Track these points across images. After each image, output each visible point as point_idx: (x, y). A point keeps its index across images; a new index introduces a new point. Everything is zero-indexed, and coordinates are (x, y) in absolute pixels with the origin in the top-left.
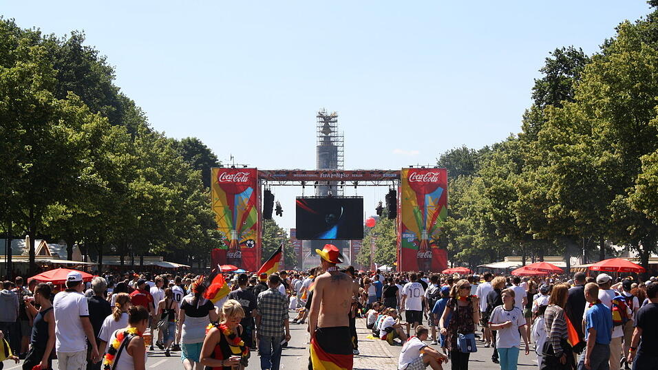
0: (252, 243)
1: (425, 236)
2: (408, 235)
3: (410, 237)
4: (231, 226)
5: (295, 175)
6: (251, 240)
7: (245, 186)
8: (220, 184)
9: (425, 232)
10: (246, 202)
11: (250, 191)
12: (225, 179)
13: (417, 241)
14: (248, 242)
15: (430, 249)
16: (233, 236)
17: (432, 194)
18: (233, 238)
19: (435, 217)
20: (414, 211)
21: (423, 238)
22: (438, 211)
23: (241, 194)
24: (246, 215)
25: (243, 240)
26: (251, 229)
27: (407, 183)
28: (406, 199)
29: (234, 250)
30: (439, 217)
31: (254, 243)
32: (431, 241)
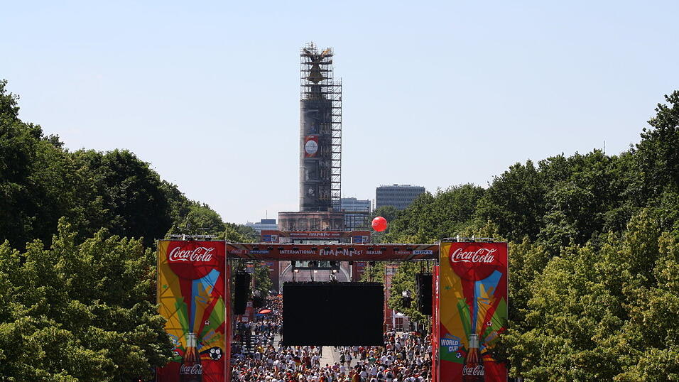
0: (218, 352)
1: (474, 343)
2: (450, 342)
3: (452, 345)
4: (186, 327)
5: (282, 252)
6: (216, 348)
7: (207, 267)
8: (170, 263)
9: (475, 337)
10: (209, 291)
11: (214, 274)
12: (178, 258)
13: (462, 350)
14: (212, 351)
15: (481, 363)
16: (190, 342)
17: (486, 280)
18: (189, 345)
19: (489, 315)
20: (459, 306)
21: (471, 346)
22: (495, 306)
23: (202, 279)
24: (208, 312)
25: (204, 348)
26: (216, 331)
27: (448, 264)
28: (447, 288)
29: (191, 363)
30: (495, 315)
31: (221, 353)
32: (484, 350)
